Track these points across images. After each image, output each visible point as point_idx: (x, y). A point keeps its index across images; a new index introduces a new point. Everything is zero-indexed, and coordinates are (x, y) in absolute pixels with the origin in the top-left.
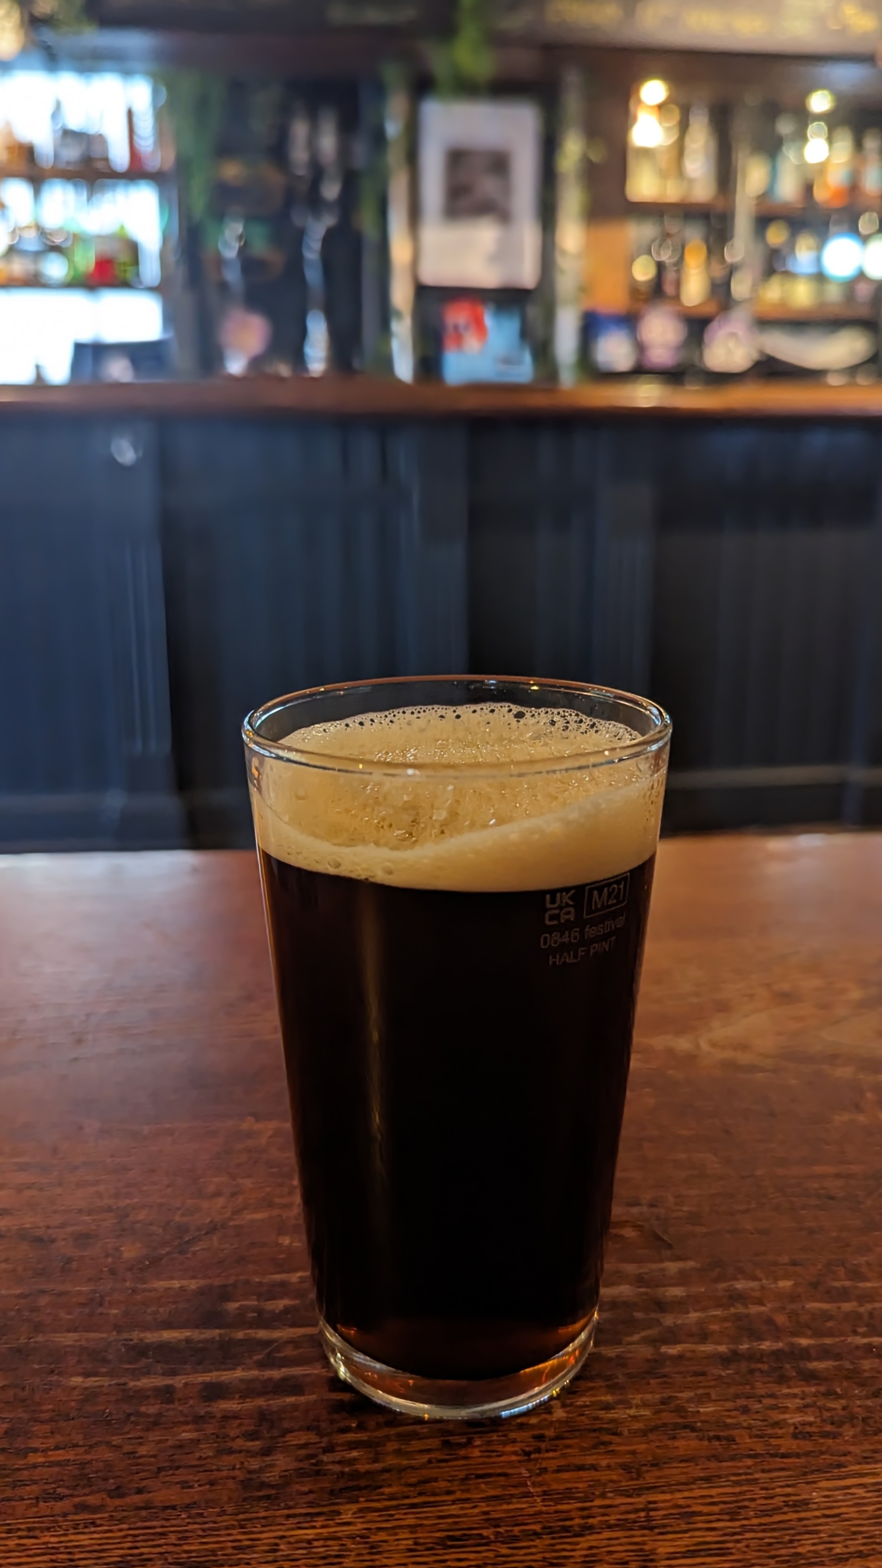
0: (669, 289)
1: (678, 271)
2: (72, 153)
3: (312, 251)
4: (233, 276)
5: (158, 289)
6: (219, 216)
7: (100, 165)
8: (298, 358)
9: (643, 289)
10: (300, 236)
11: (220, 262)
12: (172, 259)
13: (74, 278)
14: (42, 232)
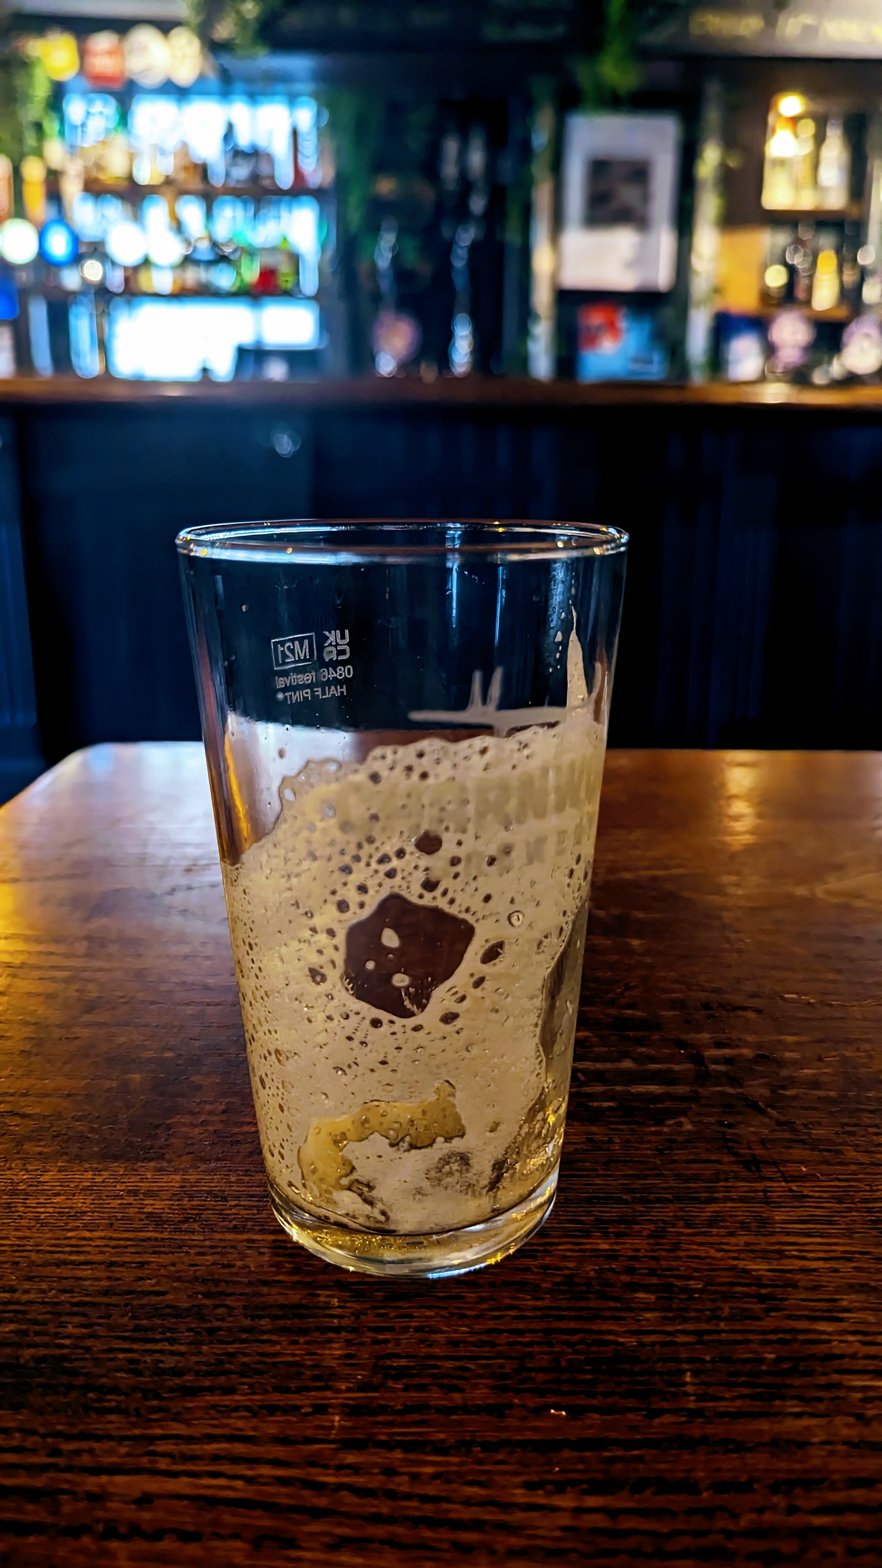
0: (800, 294)
1: (811, 277)
2: (242, 172)
3: (460, 260)
4: (386, 285)
5: (316, 298)
6: (374, 229)
7: (266, 183)
8: (444, 359)
9: (774, 294)
10: (449, 246)
11: (374, 270)
12: (328, 270)
13: (240, 288)
14: (215, 245)
